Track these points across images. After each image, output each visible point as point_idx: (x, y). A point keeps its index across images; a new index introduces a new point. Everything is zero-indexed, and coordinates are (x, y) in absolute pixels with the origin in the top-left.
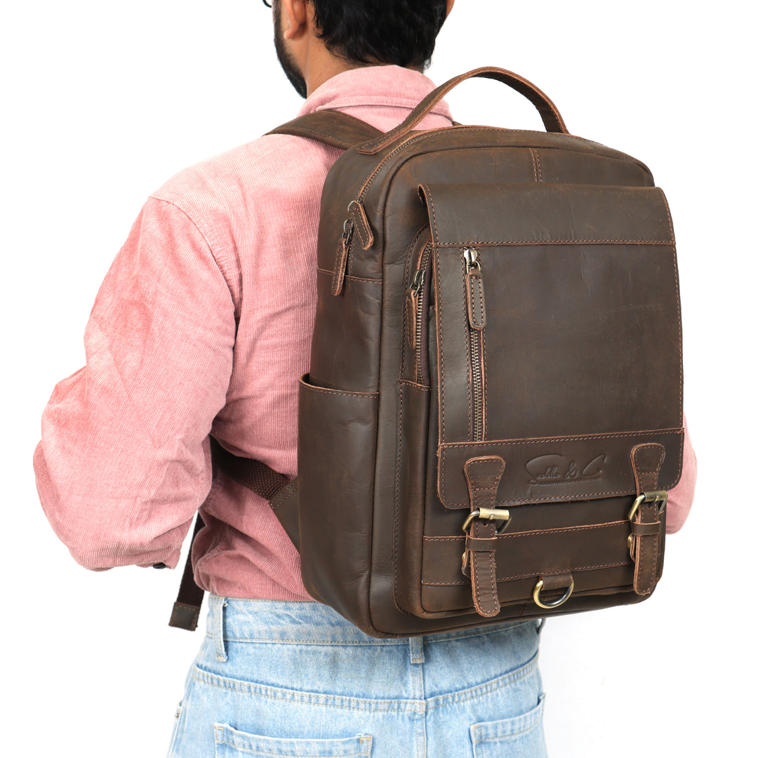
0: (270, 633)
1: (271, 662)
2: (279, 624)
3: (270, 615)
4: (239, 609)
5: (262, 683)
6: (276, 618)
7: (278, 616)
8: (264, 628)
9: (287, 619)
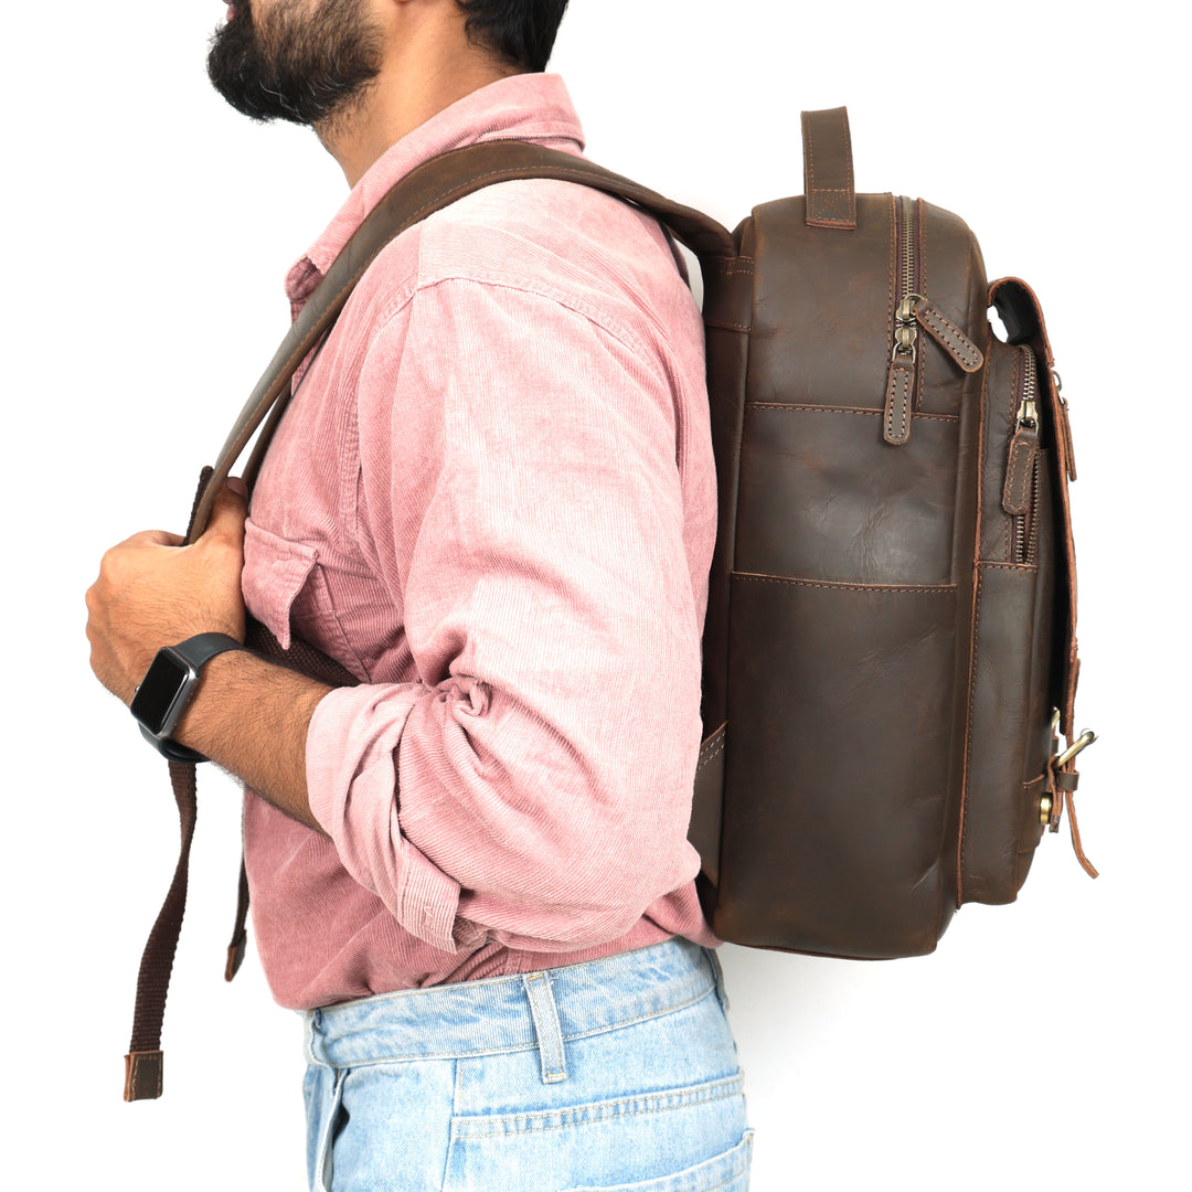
0: (639, 1005)
1: (645, 1056)
2: (648, 986)
3: (632, 977)
4: (580, 982)
5: (634, 1092)
6: (640, 979)
7: (642, 975)
8: (629, 1000)
9: (654, 977)
